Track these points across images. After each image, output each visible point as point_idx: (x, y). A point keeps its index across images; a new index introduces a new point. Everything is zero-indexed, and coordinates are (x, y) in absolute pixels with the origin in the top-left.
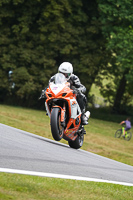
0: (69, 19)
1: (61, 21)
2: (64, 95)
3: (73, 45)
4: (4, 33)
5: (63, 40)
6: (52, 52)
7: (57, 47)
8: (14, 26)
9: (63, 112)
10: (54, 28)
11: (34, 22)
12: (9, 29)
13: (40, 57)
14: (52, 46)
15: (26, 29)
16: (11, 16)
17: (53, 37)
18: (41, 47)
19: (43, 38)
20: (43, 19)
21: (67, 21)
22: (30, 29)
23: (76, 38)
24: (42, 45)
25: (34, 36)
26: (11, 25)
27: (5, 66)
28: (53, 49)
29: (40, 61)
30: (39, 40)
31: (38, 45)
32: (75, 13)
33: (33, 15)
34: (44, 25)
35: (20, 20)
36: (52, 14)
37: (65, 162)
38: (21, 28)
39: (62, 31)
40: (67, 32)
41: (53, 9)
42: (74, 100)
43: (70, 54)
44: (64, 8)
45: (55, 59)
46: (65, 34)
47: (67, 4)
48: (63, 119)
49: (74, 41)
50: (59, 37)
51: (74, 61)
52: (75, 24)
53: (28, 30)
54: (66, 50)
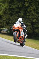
0: (35, 11)
1: (33, 12)
3: (36, 19)
4: (16, 15)
5: (33, 17)
6: (30, 21)
7: (31, 20)
9: (18, 33)
10: (31, 14)
11: (25, 12)
12: (17, 14)
13: (27, 22)
14: (30, 19)
15: (22, 14)
16: (18, 10)
17: (30, 17)
18: (27, 20)
19: (27, 17)
20: (28, 11)
22: (24, 14)
23: (37, 17)
26: (18, 13)
28: (30, 20)
29: (27, 24)
30: (26, 17)
31: (26, 19)
32: (37, 10)
33: (25, 10)
34: (28, 13)
35: (21, 11)
36: (30, 10)
38: (21, 14)
40: (35, 15)
41: (31, 8)
43: (36, 22)
44: (34, 8)
45: (31, 23)
46: (34, 16)
47: (35, 7)
49: (37, 18)
50: (32, 17)
51: (37, 24)
52: (37, 13)
53: (23, 14)
54: (34, 21)
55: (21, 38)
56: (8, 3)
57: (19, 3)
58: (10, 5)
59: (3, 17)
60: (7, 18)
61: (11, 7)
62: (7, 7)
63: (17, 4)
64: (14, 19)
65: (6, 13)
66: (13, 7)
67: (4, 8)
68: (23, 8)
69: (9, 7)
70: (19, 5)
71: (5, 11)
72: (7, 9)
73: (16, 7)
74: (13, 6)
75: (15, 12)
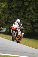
1: (32, 11)
2: (17, 28)
3: (36, 19)
4: (15, 15)
5: (33, 17)
6: (30, 21)
7: (31, 19)
8: (18, 13)
11: (24, 12)
12: (17, 14)
13: (26, 22)
15: (22, 14)
17: (30, 16)
19: (27, 17)
21: (34, 12)
24: (27, 19)
25: (24, 16)
28: (30, 20)
29: (26, 24)
31: (25, 19)
34: (27, 13)
35: (20, 11)
36: (30, 9)
37: (33, 53)
38: (21, 13)
39: (32, 14)
40: (34, 15)
42: (20, 30)
44: (33, 8)
45: (31, 23)
47: (34, 6)
50: (32, 16)
51: (36, 24)
54: (34, 20)
56: (7, 2)
57: (18, 2)
58: (9, 4)
59: (2, 16)
60: (7, 17)
61: (10, 7)
62: (6, 7)
63: (16, 3)
64: (13, 19)
65: (5, 12)
66: (13, 7)
67: (3, 7)
68: (23, 7)
69: (8, 6)
70: (18, 5)
71: (4, 10)
72: (6, 9)
73: (15, 7)
74: (13, 5)
75: (14, 12)
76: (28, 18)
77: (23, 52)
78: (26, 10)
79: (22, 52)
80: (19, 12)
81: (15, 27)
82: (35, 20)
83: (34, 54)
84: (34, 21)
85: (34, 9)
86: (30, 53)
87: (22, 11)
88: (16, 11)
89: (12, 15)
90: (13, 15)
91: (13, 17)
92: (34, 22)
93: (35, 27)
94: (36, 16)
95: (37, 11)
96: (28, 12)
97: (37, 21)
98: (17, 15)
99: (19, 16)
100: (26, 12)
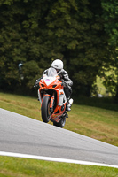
1: (68, 18)
2: (54, 86)
3: (79, 40)
4: (15, 28)
5: (69, 35)
6: (60, 47)
7: (63, 42)
8: (25, 22)
9: (52, 100)
11: (43, 18)
12: (19, 25)
13: (49, 51)
14: (59, 41)
15: (35, 25)
16: (21, 13)
17: (60, 33)
18: (49, 42)
19: (50, 33)
20: (51, 16)
21: (73, 18)
23: (81, 34)
24: (51, 41)
26: (22, 21)
27: (15, 59)
28: (60, 44)
29: (49, 55)
30: (47, 35)
33: (42, 12)
34: (52, 21)
35: (29, 16)
36: (59, 11)
38: (31, 24)
39: (68, 27)
40: (73, 28)
41: (60, 6)
42: (62, 91)
43: (76, 49)
44: (71, 5)
46: (72, 30)
47: (73, 2)
48: (52, 105)
49: (80, 37)
50: (66, 33)
51: (80, 55)
52: (81, 21)
53: (37, 25)
54: (72, 45)
55: (58, 112)
64: (9, 41)
73: (15, 3)
75: (11, 19)
76: (54, 39)
77: (39, 145)
78: (47, 13)
79: (35, 145)
80: (27, 19)
81: (48, 83)
82: (77, 43)
83: (73, 149)
84: (74, 48)
85: (72, 11)
86: (62, 147)
87: (34, 15)
88: (16, 16)
89: (5, 29)
90: (7, 28)
91: (9, 36)
92: (71, 50)
93: (75, 66)
94: (78, 31)
95: (81, 17)
96: (54, 19)
97: (82, 47)
98: (20, 29)
99: (26, 33)
100: (48, 18)
